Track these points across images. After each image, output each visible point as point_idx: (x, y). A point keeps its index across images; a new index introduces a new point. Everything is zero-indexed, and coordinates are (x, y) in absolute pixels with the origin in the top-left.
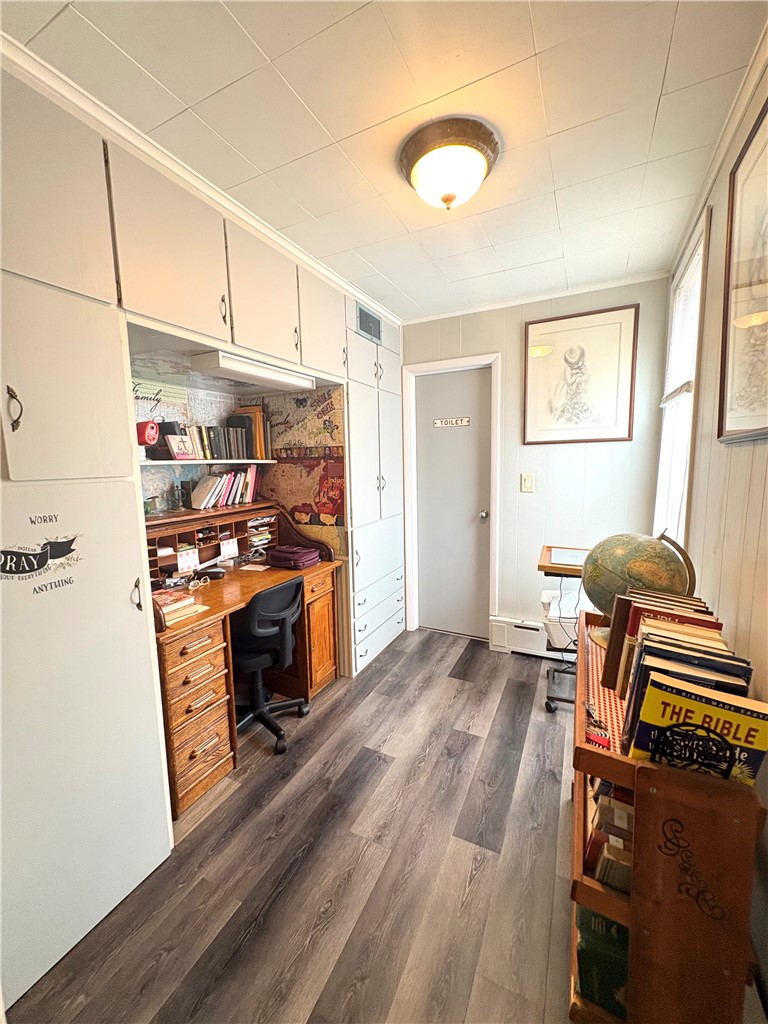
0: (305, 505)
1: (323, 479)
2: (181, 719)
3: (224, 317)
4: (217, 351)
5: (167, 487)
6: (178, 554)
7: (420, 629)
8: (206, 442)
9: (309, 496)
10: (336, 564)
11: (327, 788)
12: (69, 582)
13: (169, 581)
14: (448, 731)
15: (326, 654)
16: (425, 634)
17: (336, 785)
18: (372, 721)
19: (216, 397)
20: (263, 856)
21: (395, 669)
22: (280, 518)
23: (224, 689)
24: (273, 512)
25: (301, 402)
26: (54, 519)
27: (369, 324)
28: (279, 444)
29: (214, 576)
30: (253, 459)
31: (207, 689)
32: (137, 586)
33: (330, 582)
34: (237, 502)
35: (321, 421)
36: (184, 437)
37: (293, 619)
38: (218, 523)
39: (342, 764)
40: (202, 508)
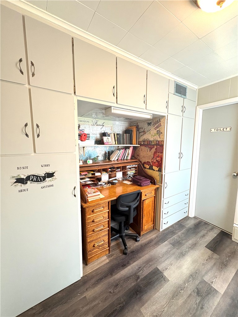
0: (148, 162)
1: (155, 153)
2: (91, 233)
3: (114, 94)
4: (111, 107)
5: (104, 153)
6: (102, 175)
7: (195, 218)
8: (116, 139)
9: (149, 159)
10: (157, 186)
11: (137, 280)
12: (52, 186)
13: (99, 183)
14: (200, 278)
15: (150, 219)
16: (197, 221)
17: (141, 280)
18: (163, 256)
19: (122, 123)
20: (106, 299)
21: (179, 233)
22: (139, 166)
23: (107, 225)
24: (136, 163)
25: (149, 124)
26: (49, 166)
27: (180, 90)
28: (141, 139)
29: (113, 184)
30: (132, 144)
31: (101, 224)
32: (74, 189)
33: (154, 193)
34: (125, 159)
35: (156, 131)
36: (109, 137)
37: (134, 206)
38: (116, 166)
39: (146, 272)
40: (113, 160)
